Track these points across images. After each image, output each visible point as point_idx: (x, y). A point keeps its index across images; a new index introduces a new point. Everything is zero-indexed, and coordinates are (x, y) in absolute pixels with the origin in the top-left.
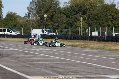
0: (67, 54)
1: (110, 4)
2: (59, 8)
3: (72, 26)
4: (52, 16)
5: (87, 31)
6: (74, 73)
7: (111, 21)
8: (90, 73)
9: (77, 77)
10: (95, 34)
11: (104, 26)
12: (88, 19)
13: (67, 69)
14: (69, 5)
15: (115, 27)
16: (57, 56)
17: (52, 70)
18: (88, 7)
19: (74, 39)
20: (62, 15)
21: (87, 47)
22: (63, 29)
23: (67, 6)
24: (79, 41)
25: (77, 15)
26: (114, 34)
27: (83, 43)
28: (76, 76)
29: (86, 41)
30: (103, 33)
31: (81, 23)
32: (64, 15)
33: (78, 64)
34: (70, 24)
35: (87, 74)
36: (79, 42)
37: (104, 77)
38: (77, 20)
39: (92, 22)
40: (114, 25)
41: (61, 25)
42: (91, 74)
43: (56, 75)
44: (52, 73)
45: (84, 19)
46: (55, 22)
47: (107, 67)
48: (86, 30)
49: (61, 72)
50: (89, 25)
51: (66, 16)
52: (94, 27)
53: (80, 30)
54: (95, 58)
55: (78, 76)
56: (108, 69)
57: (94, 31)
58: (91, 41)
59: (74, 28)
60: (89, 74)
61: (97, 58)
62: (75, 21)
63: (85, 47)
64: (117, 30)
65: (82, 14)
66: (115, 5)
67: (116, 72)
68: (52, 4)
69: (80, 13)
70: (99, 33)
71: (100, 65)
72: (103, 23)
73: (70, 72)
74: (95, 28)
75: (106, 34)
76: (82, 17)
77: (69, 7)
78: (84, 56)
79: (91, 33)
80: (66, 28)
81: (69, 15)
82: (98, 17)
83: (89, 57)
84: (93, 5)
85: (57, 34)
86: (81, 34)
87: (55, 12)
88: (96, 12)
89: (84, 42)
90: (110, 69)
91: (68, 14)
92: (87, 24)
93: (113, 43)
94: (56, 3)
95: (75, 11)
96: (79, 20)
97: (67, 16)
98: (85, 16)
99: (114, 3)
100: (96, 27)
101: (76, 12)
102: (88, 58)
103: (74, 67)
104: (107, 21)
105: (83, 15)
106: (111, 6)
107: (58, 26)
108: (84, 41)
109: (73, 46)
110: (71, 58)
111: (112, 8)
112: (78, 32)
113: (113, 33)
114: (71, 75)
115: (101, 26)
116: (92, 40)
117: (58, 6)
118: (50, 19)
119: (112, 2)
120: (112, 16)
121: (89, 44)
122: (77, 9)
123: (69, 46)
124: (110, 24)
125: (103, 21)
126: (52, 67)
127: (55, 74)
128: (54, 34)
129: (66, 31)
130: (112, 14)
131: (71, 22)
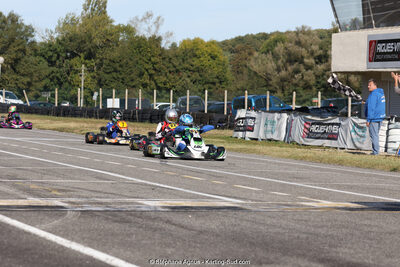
0: (49, 148)
1: (148, 36)
2: (33, 42)
3: (60, 84)
4: (17, 61)
5: (95, 97)
6: (64, 194)
7: (151, 75)
8: (100, 192)
9: (69, 202)
10: (113, 103)
11: (134, 86)
12: (99, 69)
13: (47, 183)
14: (55, 36)
15: (159, 88)
16: (27, 154)
17: (14, 185)
18: (98, 42)
19: (64, 115)
20: (38, 58)
22: (41, 91)
23: (52, 37)
24: (77, 119)
25: (75, 61)
26: (157, 105)
27: (86, 125)
28: (67, 199)
29: (93, 120)
30: (132, 102)
31: (83, 79)
32: (42, 58)
33: (72, 171)
34: (55, 80)
35: (93, 194)
36: (77, 122)
37: (132, 203)
38: (72, 70)
39: (106, 76)
40: (156, 84)
41: (36, 82)
42: (102, 195)
43: (23, 196)
44: (12, 191)
45: (90, 70)
46: (23, 75)
47: (140, 181)
48: (92, 95)
49: (33, 190)
50: (100, 84)
51: (48, 61)
52: (112, 88)
53: (80, 93)
54: (112, 158)
55: (72, 200)
56: (142, 184)
57: (111, 97)
59: (66, 89)
60: (99, 195)
61: (116, 159)
62: (68, 74)
64: (162, 97)
65: (85, 59)
66: (160, 39)
67: (160, 192)
68: (17, 34)
69: (82, 55)
70: (122, 102)
71: (123, 174)
72: (132, 80)
73: (55, 190)
74: (114, 91)
75: (139, 105)
76: (86, 65)
77: (54, 41)
78: (86, 154)
79: (105, 102)
80: (46, 89)
81: (54, 59)
82: (121, 66)
84: (110, 38)
85: (26, 102)
86: (81, 103)
87: (24, 51)
88: (115, 54)
89: (87, 123)
90: (146, 185)
91: (51, 57)
92: (96, 82)
94: (26, 30)
95: (67, 51)
96: (77, 72)
97: (52, 63)
98: (93, 63)
99: (157, 35)
100: (117, 90)
101: (72, 52)
102: (96, 158)
103: (63, 178)
104: (141, 75)
105: (87, 61)
106: (150, 41)
107: (29, 84)
108: (89, 120)
109: (61, 130)
111: (153, 46)
112: (74, 100)
113: (155, 103)
114: (56, 197)
115: (128, 86)
116: (107, 118)
117: (30, 39)
118: (12, 67)
119: (153, 33)
120: (154, 63)
122: (72, 46)
123: (54, 130)
124: (148, 81)
125: (132, 76)
126: (14, 177)
127: (19, 194)
128: (21, 102)
129: (47, 95)
130: (153, 59)
131: (58, 75)
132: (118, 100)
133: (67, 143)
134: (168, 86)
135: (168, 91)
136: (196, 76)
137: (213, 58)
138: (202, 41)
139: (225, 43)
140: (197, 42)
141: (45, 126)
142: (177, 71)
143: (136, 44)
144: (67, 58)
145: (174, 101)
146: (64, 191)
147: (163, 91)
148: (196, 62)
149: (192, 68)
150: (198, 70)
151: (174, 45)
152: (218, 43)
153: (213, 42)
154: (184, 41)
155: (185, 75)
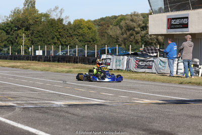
0: (7, 76)
1: (56, 18)
3: (12, 44)
5: (30, 50)
6: (14, 99)
7: (58, 38)
9: (17, 104)
10: (39, 53)
11: (50, 44)
12: (32, 35)
13: (6, 94)
14: (9, 19)
15: (62, 45)
18: (31, 22)
19: (14, 59)
20: (1, 31)
21: (29, 68)
22: (2, 47)
23: (8, 20)
24: (21, 61)
25: (19, 32)
26: (60, 53)
27: (25, 64)
28: (16, 102)
29: (29, 61)
30: (48, 52)
31: (24, 41)
32: (3, 31)
33: (18, 88)
34: (10, 42)
35: (29, 99)
36: (21, 63)
37: (49, 103)
38: (18, 36)
39: (35, 39)
40: (61, 43)
45: (27, 36)
47: (53, 92)
48: (29, 49)
50: (32, 43)
51: (6, 32)
52: (39, 45)
53: (22, 48)
54: (38, 81)
55: (18, 102)
56: (54, 93)
57: (38, 50)
58: (34, 61)
59: (15, 46)
60: (32, 99)
61: (41, 81)
62: (16, 38)
63: (27, 68)
64: (64, 49)
65: (25, 31)
66: (62, 20)
67: (63, 97)
69: (23, 28)
70: (44, 52)
72: (49, 41)
73: (9, 97)
74: (39, 47)
75: (52, 53)
76: (25, 34)
77: (9, 22)
78: (25, 79)
79: (35, 52)
80: (5, 46)
81: (9, 31)
82: (43, 34)
83: (32, 80)
84: (37, 20)
86: (23, 53)
88: (40, 28)
89: (27, 63)
90: (56, 94)
92: (30, 42)
93: (60, 63)
95: (16, 27)
96: (21, 37)
97: (8, 33)
98: (28, 32)
99: (61, 18)
100: (41, 46)
101: (18, 27)
103: (14, 91)
104: (53, 38)
106: (57, 21)
108: (27, 61)
109: (13, 67)
110: (11, 81)
111: (59, 23)
112: (19, 51)
114: (10, 101)
115: (46, 44)
116: (36, 60)
119: (59, 17)
120: (59, 32)
121: (32, 64)
122: (19, 24)
123: (9, 67)
124: (57, 41)
125: (49, 39)
129: (5, 49)
130: (59, 30)
131: (11, 39)
132: (41, 51)
133: (16, 74)
134: (67, 44)
135: (67, 46)
136: (81, 38)
137: (90, 29)
138: (84, 21)
139: (95, 21)
140: (81, 21)
141: (4, 65)
142: (71, 36)
143: (50, 23)
144: (16, 30)
146: (14, 98)
147: (65, 46)
148: (81, 31)
149: (79, 34)
150: (82, 35)
151: (69, 23)
152: (92, 21)
153: (89, 21)
155: (75, 38)
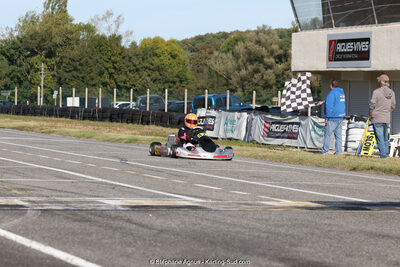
0: (8, 147)
1: (108, 35)
3: (20, 83)
5: (55, 96)
6: (24, 192)
7: (111, 74)
8: (59, 191)
9: (29, 201)
10: (73, 102)
11: (94, 85)
12: (59, 67)
13: (7, 182)
14: (16, 34)
15: (119, 87)
18: (58, 40)
19: (24, 114)
21: (54, 132)
23: (12, 36)
24: (37, 118)
25: (34, 59)
26: (117, 104)
27: (45, 124)
29: (53, 118)
30: (92, 101)
31: (42, 77)
32: (3, 57)
33: (32, 170)
34: (16, 80)
35: (53, 193)
36: (35, 120)
37: (92, 202)
38: (32, 69)
39: (66, 75)
40: (116, 83)
42: (62, 194)
45: (51, 69)
47: (100, 180)
48: (52, 93)
50: (60, 83)
51: (9, 60)
52: (72, 87)
53: (40, 92)
54: (72, 157)
55: (32, 199)
56: (102, 183)
57: (71, 96)
58: (63, 119)
59: (26, 87)
60: (59, 194)
61: (76, 158)
62: (29, 73)
63: (50, 132)
64: (123, 95)
65: (46, 57)
66: (120, 38)
67: (121, 191)
70: (82, 101)
71: (83, 173)
72: (92, 79)
73: (15, 188)
74: (74, 90)
75: (99, 104)
76: (46, 63)
77: (16, 39)
78: (46, 153)
79: (65, 101)
80: (7, 87)
81: (15, 57)
82: (81, 65)
83: (58, 155)
84: (70, 37)
86: (40, 102)
88: (75, 53)
89: (48, 121)
90: (106, 184)
91: (13, 55)
92: (56, 80)
93: (115, 124)
95: (28, 50)
96: (37, 70)
97: (12, 61)
98: (52, 61)
99: (117, 34)
100: (76, 88)
101: (32, 51)
102: (56, 157)
103: (23, 177)
104: (101, 74)
105: (48, 60)
106: (110, 41)
108: (48, 118)
109: (21, 129)
111: (113, 45)
112: (34, 98)
113: (115, 102)
114: (16, 195)
115: (87, 85)
116: (67, 117)
119: (113, 31)
120: (114, 62)
121: (59, 124)
122: (33, 44)
123: (14, 128)
124: (108, 80)
125: (92, 75)
129: (7, 94)
130: (113, 58)
131: (18, 74)
132: (78, 98)
133: (28, 142)
134: (128, 85)
135: (128, 89)
136: (156, 75)
137: (174, 57)
138: (162, 41)
139: (184, 42)
140: (157, 41)
141: (5, 125)
142: (137, 70)
143: (96, 43)
144: (28, 56)
145: (135, 100)
146: (24, 190)
147: (124, 89)
148: (156, 61)
149: (152, 67)
150: (158, 69)
151: (134, 44)
152: (178, 42)
153: (173, 41)
154: (145, 40)
155: (145, 74)
